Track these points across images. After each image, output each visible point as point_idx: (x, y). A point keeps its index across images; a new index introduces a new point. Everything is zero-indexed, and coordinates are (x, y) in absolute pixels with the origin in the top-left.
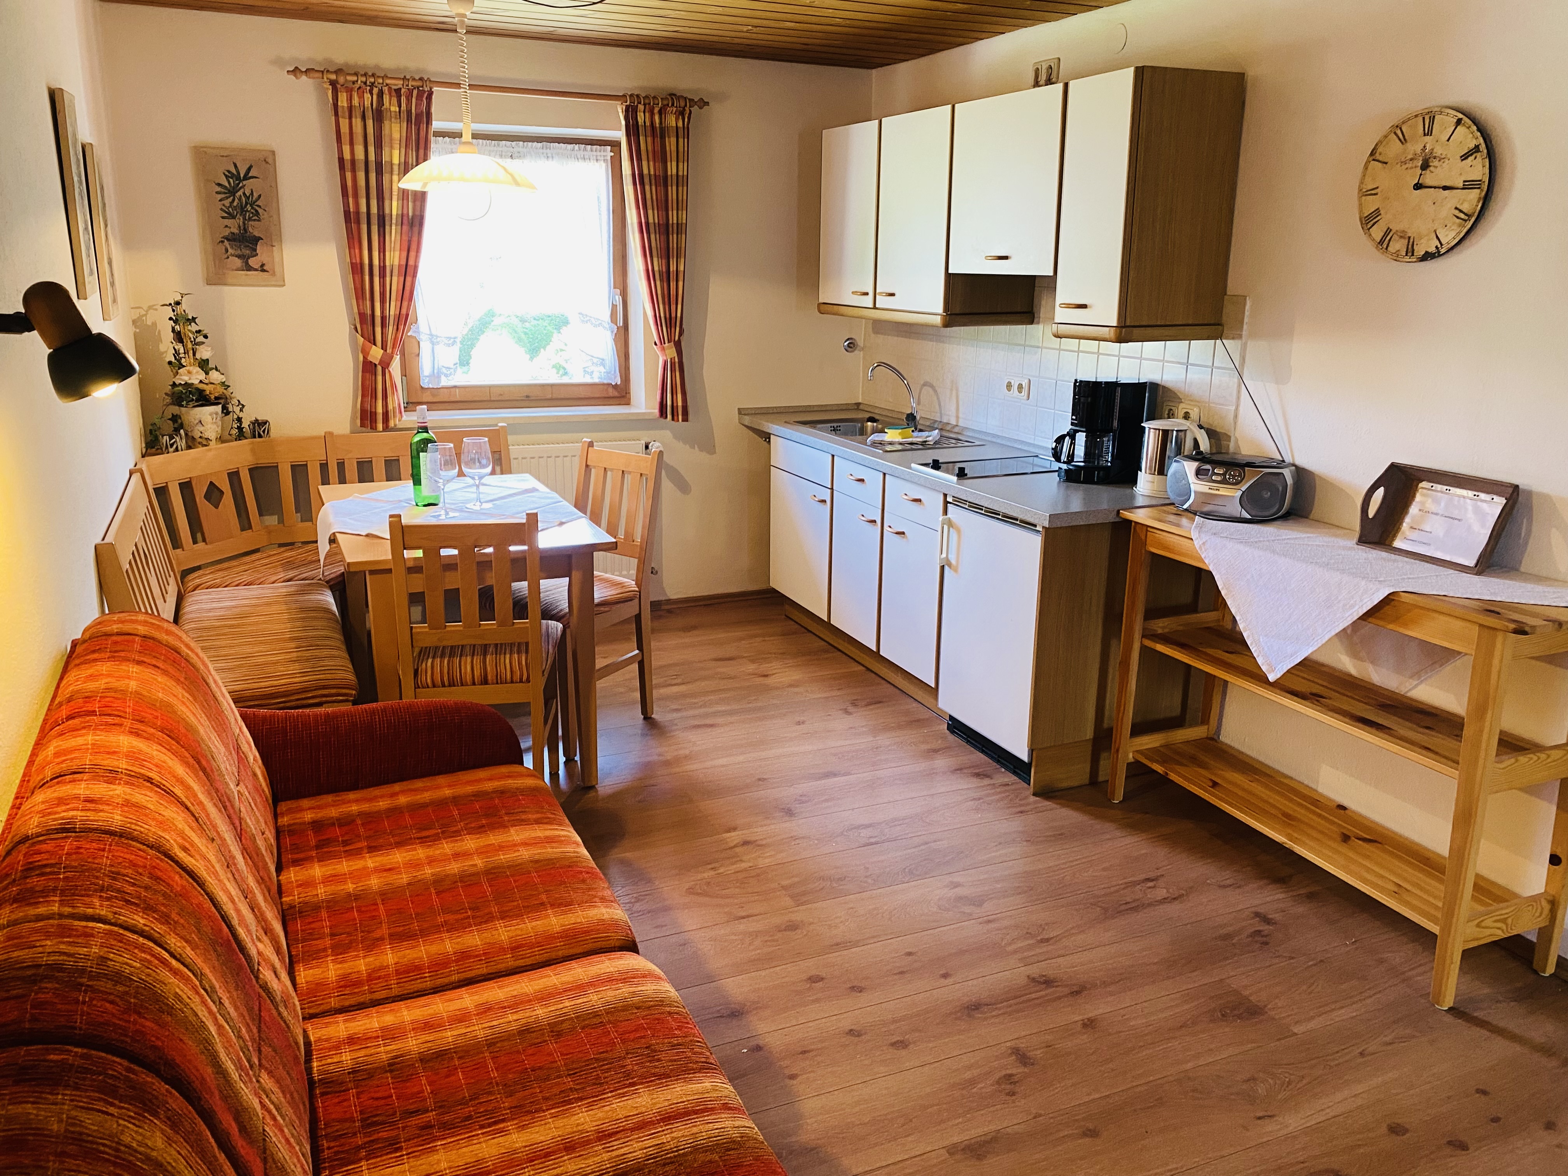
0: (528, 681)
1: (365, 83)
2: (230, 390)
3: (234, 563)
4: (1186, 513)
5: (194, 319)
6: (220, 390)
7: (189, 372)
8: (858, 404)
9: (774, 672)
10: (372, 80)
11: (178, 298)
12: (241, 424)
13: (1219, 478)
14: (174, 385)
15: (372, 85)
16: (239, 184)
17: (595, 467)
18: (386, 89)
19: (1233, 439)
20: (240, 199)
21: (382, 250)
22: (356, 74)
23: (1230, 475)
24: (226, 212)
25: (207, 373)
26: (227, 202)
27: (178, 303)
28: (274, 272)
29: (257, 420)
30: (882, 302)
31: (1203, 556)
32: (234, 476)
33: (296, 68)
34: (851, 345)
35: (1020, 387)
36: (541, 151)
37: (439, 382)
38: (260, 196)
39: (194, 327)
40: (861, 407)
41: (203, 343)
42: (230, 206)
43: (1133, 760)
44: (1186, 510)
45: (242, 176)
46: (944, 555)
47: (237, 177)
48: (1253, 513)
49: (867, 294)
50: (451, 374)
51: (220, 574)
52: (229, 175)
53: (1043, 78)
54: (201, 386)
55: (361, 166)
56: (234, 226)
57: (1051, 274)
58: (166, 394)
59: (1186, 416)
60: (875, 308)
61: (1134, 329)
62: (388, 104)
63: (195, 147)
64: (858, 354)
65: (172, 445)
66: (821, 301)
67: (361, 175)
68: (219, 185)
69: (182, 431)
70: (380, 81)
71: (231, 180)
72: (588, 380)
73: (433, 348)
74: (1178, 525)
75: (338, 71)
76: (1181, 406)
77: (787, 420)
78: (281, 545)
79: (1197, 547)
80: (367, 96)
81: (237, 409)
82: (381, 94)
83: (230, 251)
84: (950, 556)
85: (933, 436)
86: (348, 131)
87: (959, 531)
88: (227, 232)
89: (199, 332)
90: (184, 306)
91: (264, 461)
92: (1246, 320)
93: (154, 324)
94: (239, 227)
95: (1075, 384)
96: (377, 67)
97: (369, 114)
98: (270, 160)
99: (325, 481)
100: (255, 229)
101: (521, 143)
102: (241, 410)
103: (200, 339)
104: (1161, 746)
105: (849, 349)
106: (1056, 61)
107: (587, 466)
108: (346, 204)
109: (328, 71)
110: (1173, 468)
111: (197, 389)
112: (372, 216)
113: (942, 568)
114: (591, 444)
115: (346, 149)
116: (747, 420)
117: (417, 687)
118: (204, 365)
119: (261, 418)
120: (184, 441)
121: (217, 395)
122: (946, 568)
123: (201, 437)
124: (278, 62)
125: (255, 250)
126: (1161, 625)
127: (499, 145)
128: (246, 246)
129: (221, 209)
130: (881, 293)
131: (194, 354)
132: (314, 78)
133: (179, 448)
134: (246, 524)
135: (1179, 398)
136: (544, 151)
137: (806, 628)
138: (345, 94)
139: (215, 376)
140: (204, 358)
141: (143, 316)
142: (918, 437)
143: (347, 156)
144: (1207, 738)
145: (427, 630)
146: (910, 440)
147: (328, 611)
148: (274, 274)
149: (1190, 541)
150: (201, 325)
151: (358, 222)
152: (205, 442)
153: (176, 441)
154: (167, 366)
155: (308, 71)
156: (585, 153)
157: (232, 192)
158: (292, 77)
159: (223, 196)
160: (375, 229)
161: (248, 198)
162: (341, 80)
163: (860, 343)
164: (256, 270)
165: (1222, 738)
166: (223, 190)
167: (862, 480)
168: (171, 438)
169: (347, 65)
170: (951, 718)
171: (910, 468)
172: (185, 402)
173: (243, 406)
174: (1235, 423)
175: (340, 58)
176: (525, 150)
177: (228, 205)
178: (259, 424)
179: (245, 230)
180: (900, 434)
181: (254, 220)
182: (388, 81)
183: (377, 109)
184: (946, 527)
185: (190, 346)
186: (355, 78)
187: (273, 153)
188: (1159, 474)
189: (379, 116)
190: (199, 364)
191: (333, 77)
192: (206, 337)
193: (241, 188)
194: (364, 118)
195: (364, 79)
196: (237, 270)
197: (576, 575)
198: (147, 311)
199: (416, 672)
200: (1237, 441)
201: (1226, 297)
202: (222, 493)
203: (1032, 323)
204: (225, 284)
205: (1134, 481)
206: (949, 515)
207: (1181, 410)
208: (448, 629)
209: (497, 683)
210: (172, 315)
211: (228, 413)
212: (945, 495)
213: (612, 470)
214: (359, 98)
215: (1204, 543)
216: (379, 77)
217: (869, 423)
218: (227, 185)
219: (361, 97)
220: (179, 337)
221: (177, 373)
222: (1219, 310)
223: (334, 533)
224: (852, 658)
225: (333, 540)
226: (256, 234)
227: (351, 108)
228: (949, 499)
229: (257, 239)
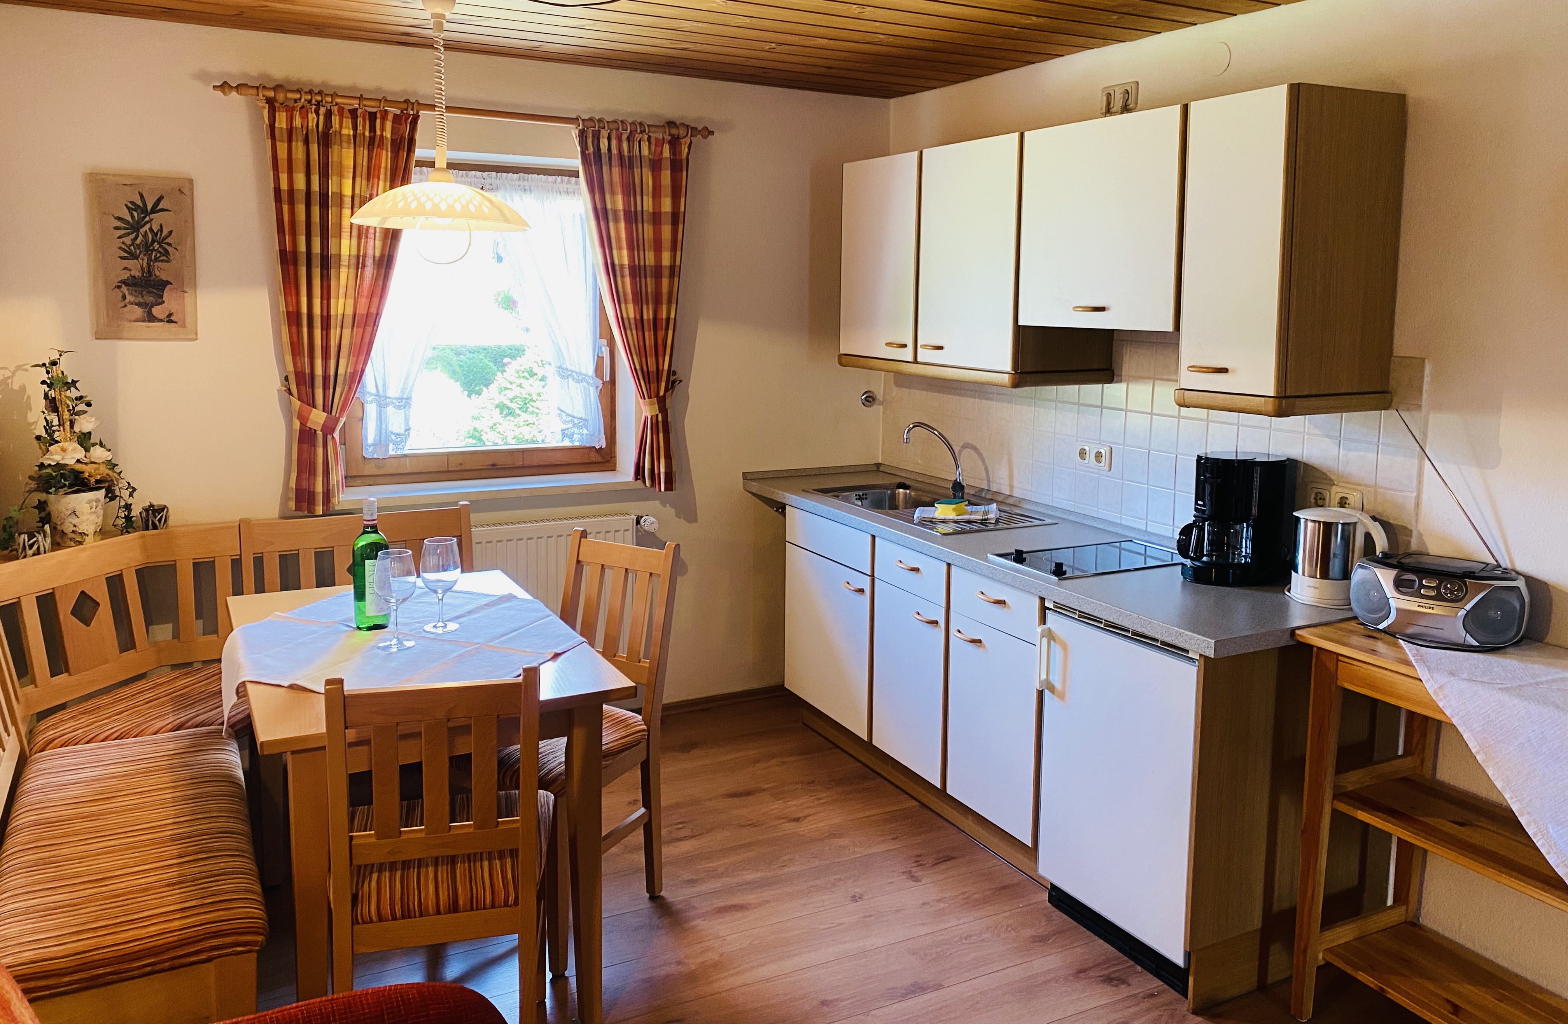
0: (516, 902)
1: (310, 102)
2: (117, 469)
3: (106, 699)
4: (1383, 635)
5: (74, 382)
6: (104, 470)
7: (64, 450)
8: (878, 465)
9: (807, 812)
10: (319, 98)
11: (55, 356)
12: (129, 513)
13: (1433, 593)
14: (42, 466)
15: (318, 104)
16: (145, 217)
17: (588, 564)
18: (335, 109)
19: (1414, 533)
20: (145, 235)
21: (326, 296)
22: (299, 91)
23: (1446, 588)
24: (125, 251)
25: (87, 450)
26: (128, 240)
27: (54, 363)
28: (184, 322)
29: (151, 505)
30: (924, 355)
31: (1441, 705)
32: (115, 583)
33: (225, 83)
34: (870, 399)
35: (1098, 455)
36: (518, 183)
37: (387, 450)
38: (171, 232)
39: (73, 393)
40: (882, 469)
41: (85, 412)
42: (133, 244)
43: (1323, 963)
44: (1384, 631)
45: (149, 208)
46: (1044, 677)
47: (144, 210)
48: (1483, 639)
49: (905, 346)
50: (401, 442)
51: (84, 719)
52: (132, 207)
53: (1118, 103)
54: (79, 467)
55: (301, 197)
56: (135, 268)
57: (1169, 327)
58: (30, 477)
59: (1343, 503)
60: (915, 361)
61: (1297, 399)
62: (337, 126)
63: (91, 174)
64: (877, 409)
65: (31, 546)
66: (842, 351)
67: (301, 209)
68: (119, 219)
69: (47, 527)
70: (329, 99)
71: (135, 214)
72: (567, 443)
73: (380, 411)
74: (1373, 652)
75: (278, 88)
76: (1334, 489)
77: (805, 487)
78: (175, 667)
79: (1431, 691)
80: (312, 116)
81: (125, 494)
82: (329, 114)
83: (129, 298)
84: (1051, 678)
85: (993, 511)
86: (285, 156)
87: (1064, 647)
88: (125, 275)
89: (80, 398)
90: (63, 366)
91: (160, 557)
92: (1425, 387)
93: (23, 388)
94: (142, 268)
95: (1198, 461)
96: (324, 84)
97: (313, 138)
98: (186, 191)
99: (238, 591)
100: (162, 271)
101: (494, 174)
102: (131, 495)
103: (82, 407)
104: (1355, 940)
105: (867, 403)
106: (1134, 86)
107: (578, 562)
108: (282, 241)
109: (264, 87)
110: (1358, 575)
111: (73, 471)
112: (313, 257)
113: (1041, 694)
114: (584, 534)
115: (284, 178)
116: (755, 487)
117: (355, 922)
118: (84, 440)
119: (157, 502)
120: (49, 540)
121: (98, 477)
122: (1047, 694)
123: (73, 532)
124: (202, 76)
125: (162, 297)
126: (1354, 779)
127: (467, 176)
128: (149, 292)
129: (120, 248)
130: (923, 346)
131: (72, 426)
132: (245, 95)
133: (42, 549)
134: (127, 643)
135: (1331, 480)
136: (522, 183)
137: (833, 743)
138: (285, 114)
139: (98, 454)
140: (86, 431)
141: (8, 378)
142: (977, 513)
143: (284, 186)
144: (1405, 922)
145: (374, 840)
146: (966, 517)
147: (231, 780)
148: (183, 326)
149: (1418, 682)
150: (83, 389)
151: (296, 264)
152: (78, 538)
153: (37, 541)
154: (35, 442)
155: (239, 87)
156: (569, 186)
157: (135, 227)
158: (219, 93)
159: (123, 232)
160: (317, 272)
161: (156, 234)
162: (281, 97)
163: (880, 396)
164: (161, 321)
165: (1423, 921)
166: (123, 225)
167: (916, 570)
168: (31, 536)
169: (289, 82)
170: (1054, 888)
171: (986, 560)
172: (53, 489)
173: (134, 489)
174: (1417, 515)
175: (279, 72)
176: (498, 182)
177: (129, 242)
178: (154, 511)
179: (149, 272)
180: (954, 509)
181: (162, 261)
182: (339, 100)
183: (323, 132)
184: (1045, 640)
185: (66, 415)
186: (298, 96)
187: (191, 181)
188: (1322, 577)
189: (326, 140)
190: (79, 437)
191: (271, 94)
192: (89, 404)
193: (147, 222)
194: (307, 142)
195: (309, 97)
196: (136, 321)
197: (579, 733)
198: (14, 373)
199: (355, 898)
200: (1420, 535)
201: (1392, 358)
202: (97, 604)
203: (1111, 381)
204: (120, 339)
205: (1286, 582)
206: (1049, 624)
207: (1335, 493)
208: (404, 837)
209: (472, 910)
210: (45, 377)
211: (112, 499)
212: (1042, 600)
213: (612, 568)
214: (302, 118)
215: (1441, 687)
216: (327, 95)
217: (901, 490)
218: (129, 219)
219: (305, 117)
220: (53, 405)
221: (48, 451)
222: (1385, 374)
223: (244, 682)
224: (901, 789)
225: (241, 691)
226: (164, 277)
227: (290, 131)
228: (1048, 604)
229: (163, 285)
